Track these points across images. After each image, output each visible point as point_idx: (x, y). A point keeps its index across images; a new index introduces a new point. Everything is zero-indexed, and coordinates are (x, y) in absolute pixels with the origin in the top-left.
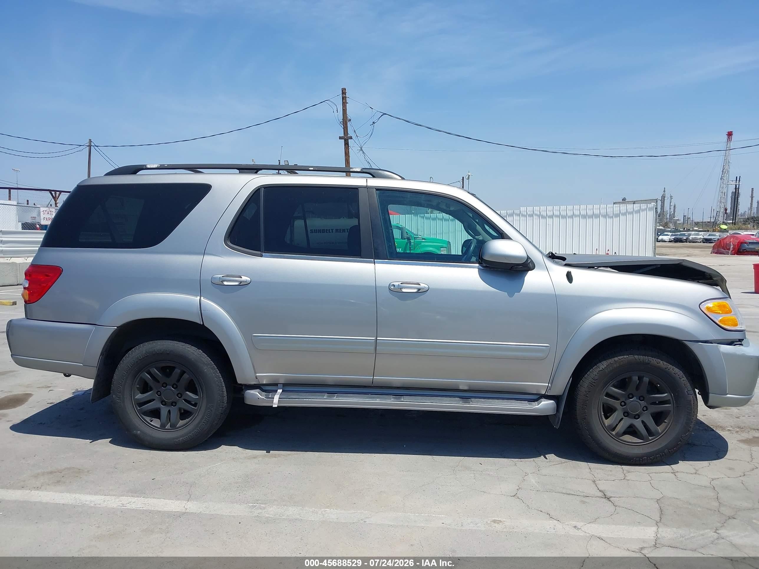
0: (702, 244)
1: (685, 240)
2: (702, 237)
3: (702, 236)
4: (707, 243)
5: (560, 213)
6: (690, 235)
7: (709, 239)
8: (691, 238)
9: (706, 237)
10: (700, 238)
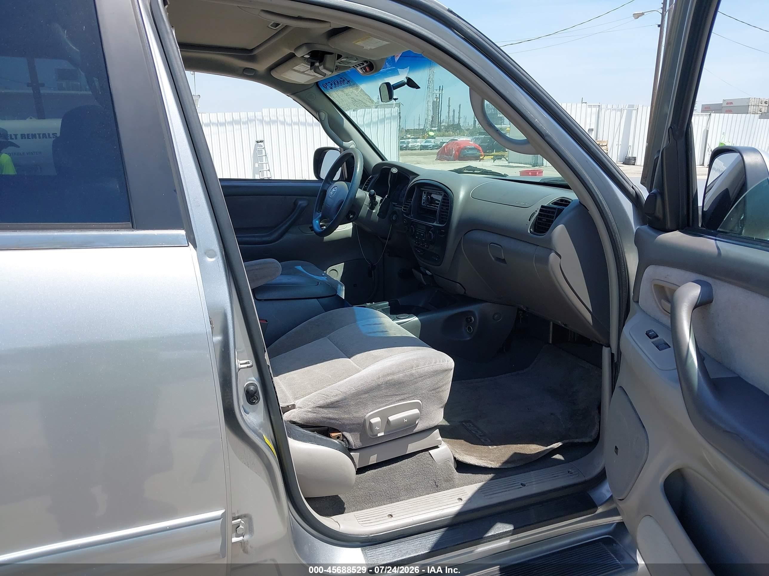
0: (419, 151)
1: (404, 147)
2: (420, 144)
3: (420, 142)
4: (423, 150)
5: (270, 119)
6: (408, 143)
7: (426, 146)
8: (410, 145)
9: (423, 144)
10: (418, 146)
